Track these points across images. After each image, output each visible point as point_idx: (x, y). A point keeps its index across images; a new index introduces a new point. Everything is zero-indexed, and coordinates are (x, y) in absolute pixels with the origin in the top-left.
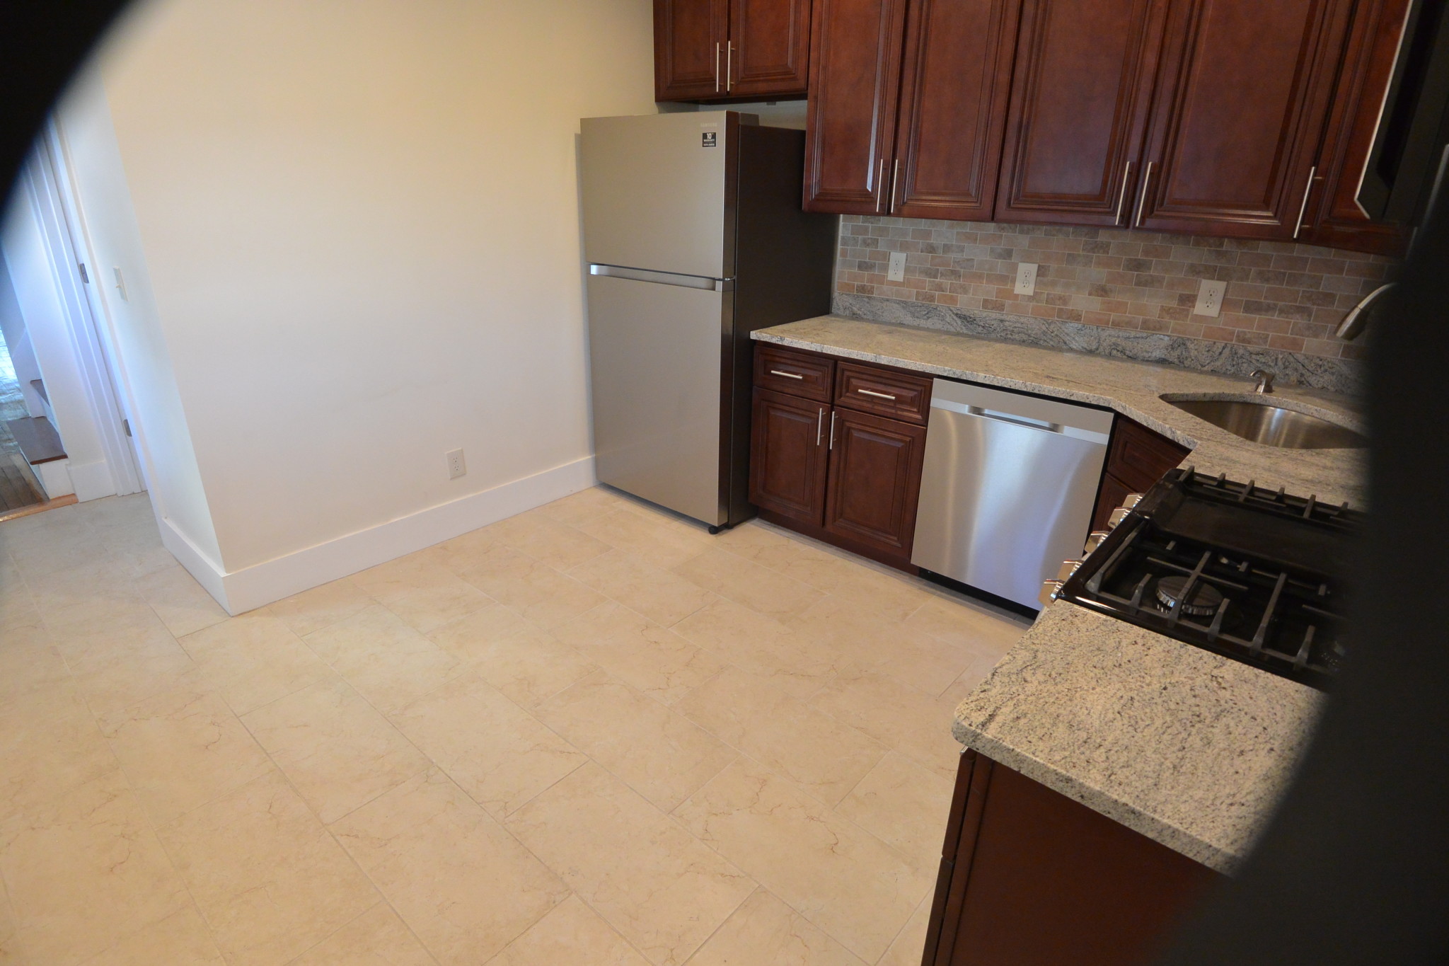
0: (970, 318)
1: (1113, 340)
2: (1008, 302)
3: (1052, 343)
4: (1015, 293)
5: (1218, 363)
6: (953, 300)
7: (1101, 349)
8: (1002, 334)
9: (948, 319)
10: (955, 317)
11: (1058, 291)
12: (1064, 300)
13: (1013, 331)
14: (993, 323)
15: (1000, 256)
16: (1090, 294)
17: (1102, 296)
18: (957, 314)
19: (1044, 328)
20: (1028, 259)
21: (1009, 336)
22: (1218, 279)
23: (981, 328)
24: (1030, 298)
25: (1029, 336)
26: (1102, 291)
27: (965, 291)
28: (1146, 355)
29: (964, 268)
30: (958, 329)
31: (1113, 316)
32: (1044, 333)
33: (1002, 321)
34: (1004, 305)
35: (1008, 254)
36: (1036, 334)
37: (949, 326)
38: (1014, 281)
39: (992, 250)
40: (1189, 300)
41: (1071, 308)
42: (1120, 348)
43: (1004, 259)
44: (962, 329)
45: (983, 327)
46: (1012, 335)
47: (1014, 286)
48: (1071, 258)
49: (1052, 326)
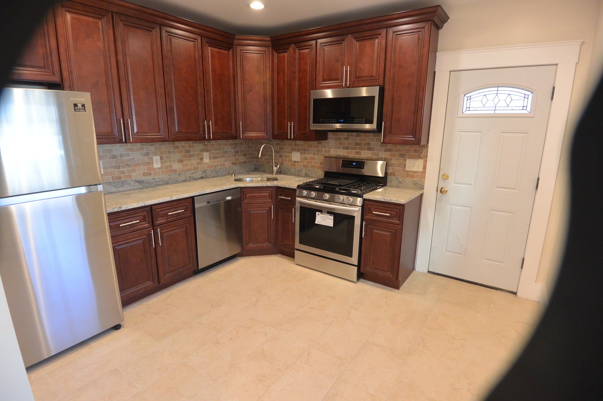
0: (142, 181)
1: (189, 175)
2: (152, 172)
3: (172, 182)
4: (154, 167)
5: (213, 174)
6: (130, 176)
7: (187, 179)
8: (155, 184)
9: (132, 184)
10: (135, 183)
11: (168, 164)
12: (171, 167)
13: (159, 181)
14: (151, 180)
15: (145, 155)
16: (178, 163)
17: (181, 163)
18: (135, 181)
19: (169, 177)
20: (156, 155)
21: (158, 184)
22: (207, 152)
23: (147, 184)
24: (160, 168)
25: (165, 181)
26: (181, 161)
27: (135, 171)
28: (198, 177)
29: (132, 162)
30: (138, 187)
31: (186, 168)
32: (169, 179)
33: (154, 179)
34: (151, 173)
35: (148, 154)
36: (167, 180)
37: (133, 187)
38: (152, 163)
39: (141, 153)
40: (202, 159)
41: (173, 169)
42: (191, 177)
43: (147, 156)
44: (139, 186)
45: (147, 183)
46: (159, 183)
47: (153, 165)
48: (169, 152)
49: (171, 176)
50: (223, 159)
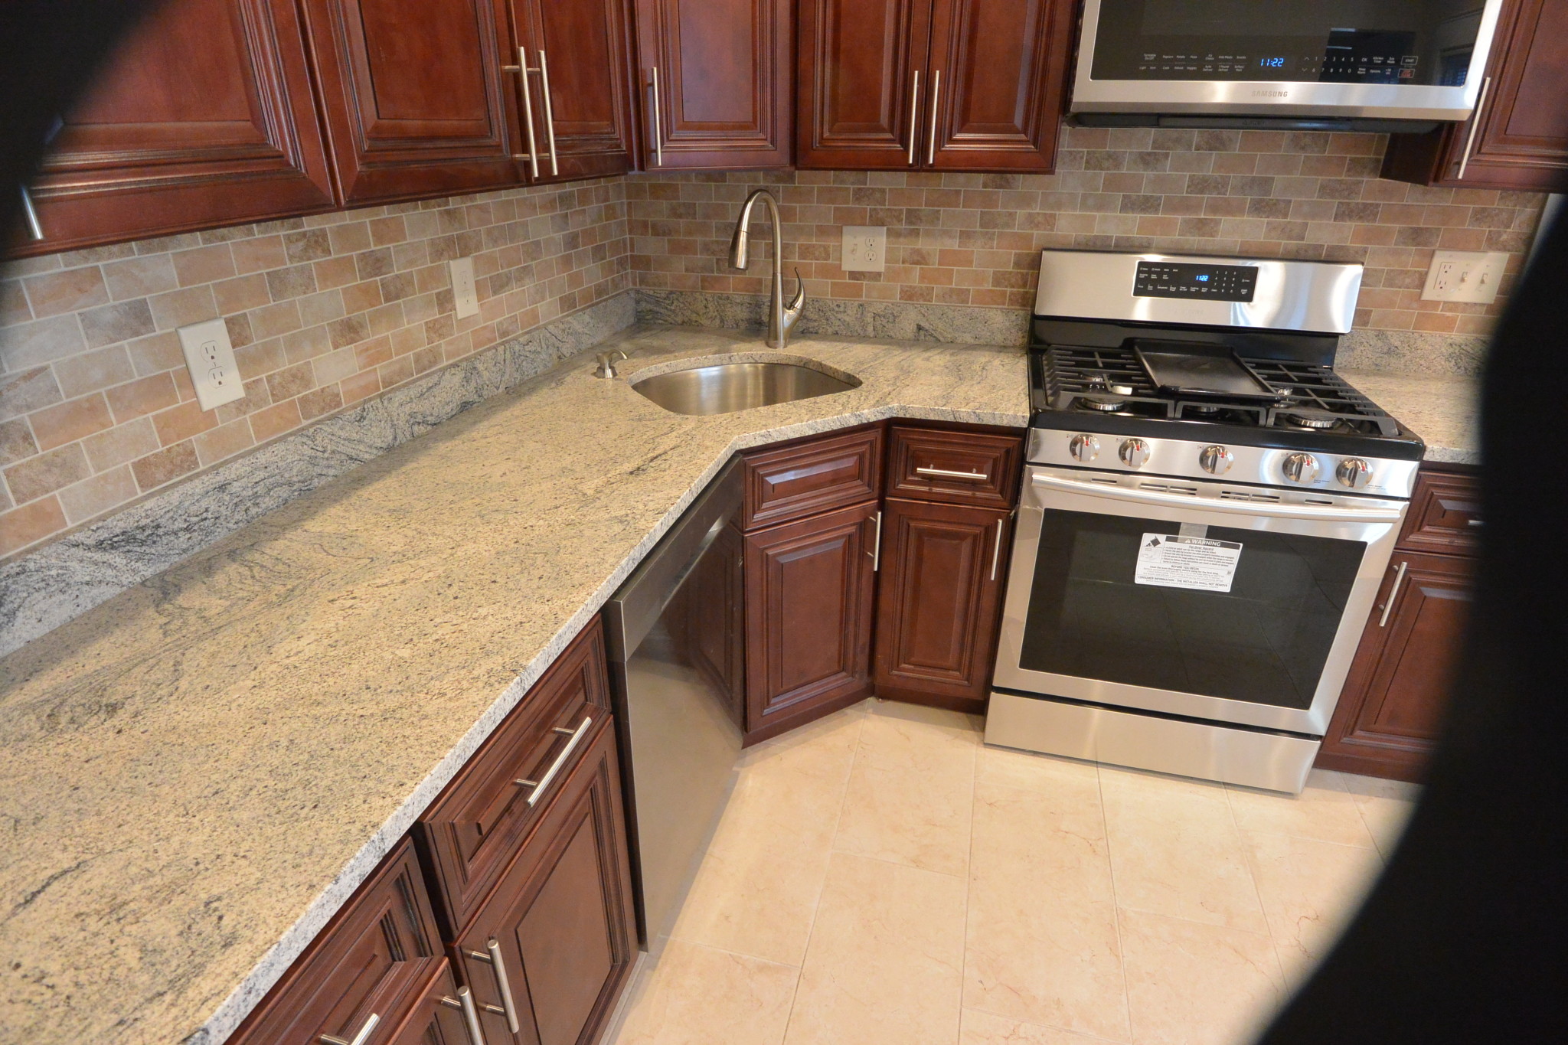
0: (143, 528)
1: (407, 409)
2: (197, 440)
3: (332, 472)
4: (206, 407)
5: (507, 376)
6: (45, 516)
7: (400, 436)
8: (237, 517)
9: (81, 572)
10: (98, 556)
11: (284, 364)
12: (301, 377)
13: (256, 495)
14: (204, 504)
15: (119, 330)
16: (336, 347)
17: (353, 341)
18: (100, 545)
19: (309, 452)
20: (195, 315)
21: (253, 511)
22: (462, 256)
23: (184, 537)
24: (241, 406)
25: (290, 484)
26: (349, 331)
27: (71, 471)
28: (448, 409)
29: (29, 407)
30: (127, 578)
31: (381, 370)
32: (313, 461)
33: (222, 488)
34: (192, 453)
35: (138, 318)
36: (300, 471)
37: (95, 591)
38: (187, 380)
39: (89, 321)
40: (445, 300)
41: (317, 388)
42: (419, 419)
43: (137, 333)
44: (135, 571)
45: (187, 529)
46: (257, 505)
47: (196, 395)
48: (278, 283)
49: (319, 439)
50: (529, 285)
